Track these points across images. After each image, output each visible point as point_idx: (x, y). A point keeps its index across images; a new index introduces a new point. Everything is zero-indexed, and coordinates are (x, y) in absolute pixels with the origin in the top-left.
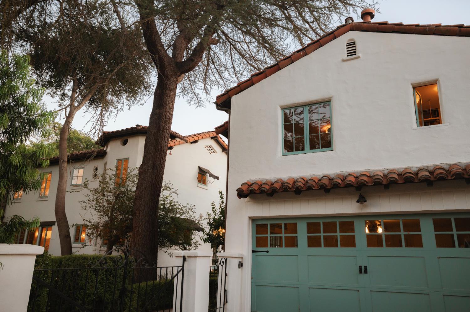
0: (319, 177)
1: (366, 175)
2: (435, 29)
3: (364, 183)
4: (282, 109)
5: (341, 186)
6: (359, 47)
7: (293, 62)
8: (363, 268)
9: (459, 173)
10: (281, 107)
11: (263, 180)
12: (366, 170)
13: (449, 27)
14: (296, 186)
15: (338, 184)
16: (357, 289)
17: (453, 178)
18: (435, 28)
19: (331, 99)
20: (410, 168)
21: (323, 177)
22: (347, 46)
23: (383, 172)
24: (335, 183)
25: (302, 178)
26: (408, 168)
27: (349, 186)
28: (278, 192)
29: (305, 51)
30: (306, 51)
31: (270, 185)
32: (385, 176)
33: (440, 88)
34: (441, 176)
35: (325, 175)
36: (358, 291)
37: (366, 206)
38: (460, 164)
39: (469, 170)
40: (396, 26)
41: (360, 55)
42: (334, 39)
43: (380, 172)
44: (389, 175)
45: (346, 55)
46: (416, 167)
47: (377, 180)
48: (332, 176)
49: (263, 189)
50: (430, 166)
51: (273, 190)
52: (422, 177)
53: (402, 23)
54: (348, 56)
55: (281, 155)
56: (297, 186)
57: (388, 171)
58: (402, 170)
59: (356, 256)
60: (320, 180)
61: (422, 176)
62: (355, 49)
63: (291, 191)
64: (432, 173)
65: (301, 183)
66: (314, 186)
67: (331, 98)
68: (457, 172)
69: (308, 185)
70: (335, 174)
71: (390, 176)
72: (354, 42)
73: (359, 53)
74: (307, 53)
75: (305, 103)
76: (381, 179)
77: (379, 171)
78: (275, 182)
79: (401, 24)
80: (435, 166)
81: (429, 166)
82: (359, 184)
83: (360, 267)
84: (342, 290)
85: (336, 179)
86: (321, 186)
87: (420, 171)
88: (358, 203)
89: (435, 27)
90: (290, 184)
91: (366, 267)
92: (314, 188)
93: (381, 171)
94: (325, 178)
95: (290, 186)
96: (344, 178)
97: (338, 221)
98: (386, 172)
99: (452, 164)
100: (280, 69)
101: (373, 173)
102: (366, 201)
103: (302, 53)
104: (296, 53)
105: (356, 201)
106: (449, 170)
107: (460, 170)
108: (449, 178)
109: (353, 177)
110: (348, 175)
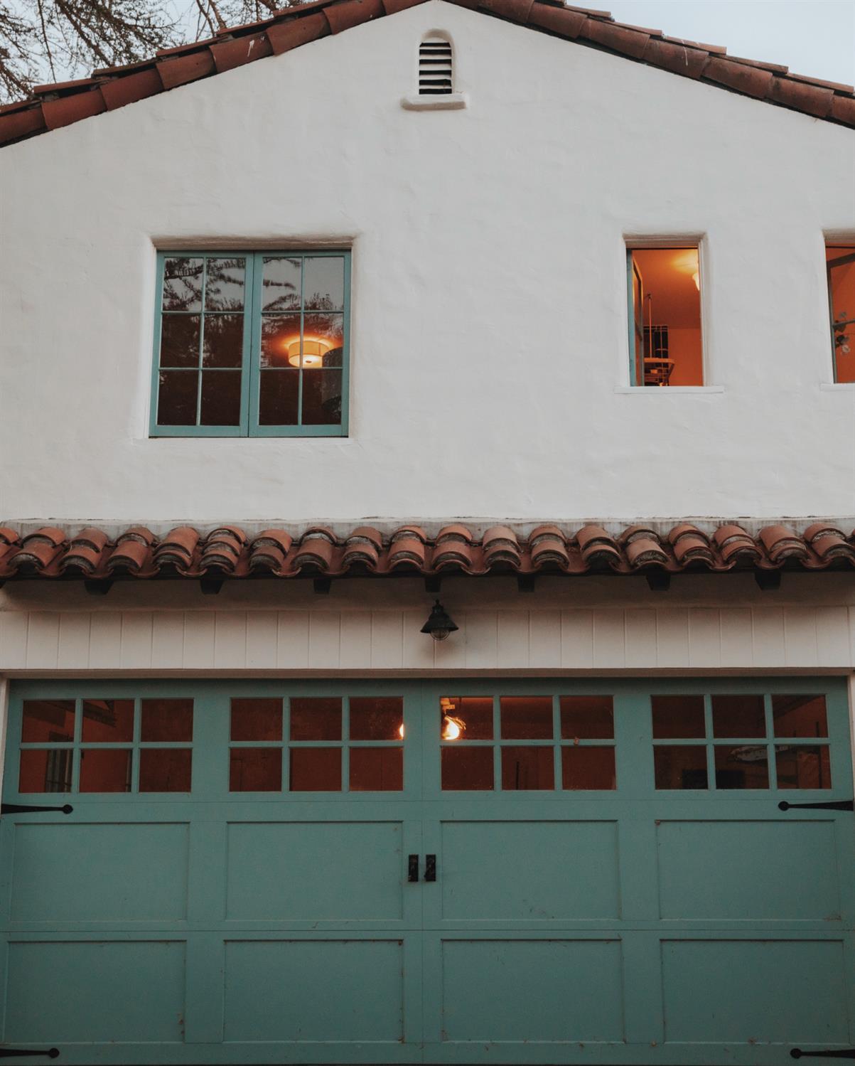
0: (292, 529)
1: (464, 537)
2: (709, 64)
3: (460, 565)
4: (158, 251)
5: (379, 570)
6: (463, 67)
7: (214, 71)
8: (422, 862)
9: (748, 551)
10: (156, 242)
11: (69, 527)
12: (459, 520)
13: (747, 65)
14: (210, 559)
15: (366, 564)
16: (398, 936)
17: (730, 567)
18: (707, 60)
19: (351, 244)
20: (603, 523)
21: (308, 533)
22: (422, 52)
23: (515, 529)
24: (356, 557)
25: (231, 532)
26: (596, 524)
27: (406, 570)
28: (137, 578)
29: (267, 38)
30: (272, 39)
31: (100, 546)
32: (525, 545)
33: (704, 264)
34: (698, 560)
35: (318, 526)
36: (400, 942)
37: (450, 648)
38: (746, 523)
39: (773, 546)
40: (590, 21)
41: (466, 98)
42: (378, 17)
43: (506, 529)
44: (537, 542)
45: (418, 87)
46: (620, 523)
47: (500, 558)
48: (342, 533)
49: (74, 561)
50: (661, 523)
51: (115, 567)
52: (644, 557)
53: (609, 13)
54: (422, 92)
55: (147, 434)
56: (215, 558)
57: (532, 527)
58: (576, 529)
59: (401, 822)
60: (298, 544)
61: (642, 554)
62: (449, 73)
63: (188, 578)
64: (668, 544)
65: (228, 549)
66: (278, 565)
67: (351, 238)
68: (743, 548)
69: (256, 558)
70: (350, 525)
71: (541, 546)
72: (447, 45)
73: (462, 91)
74: (275, 49)
75: (253, 240)
76: (516, 557)
77: (505, 526)
78: (118, 540)
79: (604, 18)
80: (676, 525)
81: (659, 521)
82: (442, 566)
83: (413, 859)
84: (346, 941)
85: (359, 543)
86: (306, 567)
87: (632, 538)
88: (429, 634)
89: (708, 53)
90: (187, 552)
91: (431, 860)
92: (278, 573)
93: (508, 527)
94: (317, 536)
95: (186, 558)
96: (387, 542)
97: (345, 697)
98: (526, 532)
99: (724, 522)
100: (161, 89)
101: (483, 532)
102: (457, 629)
103: (252, 43)
104: (231, 37)
105: (421, 629)
106: (714, 541)
107: (748, 544)
108: (719, 567)
109: (418, 540)
110: (400, 534)
